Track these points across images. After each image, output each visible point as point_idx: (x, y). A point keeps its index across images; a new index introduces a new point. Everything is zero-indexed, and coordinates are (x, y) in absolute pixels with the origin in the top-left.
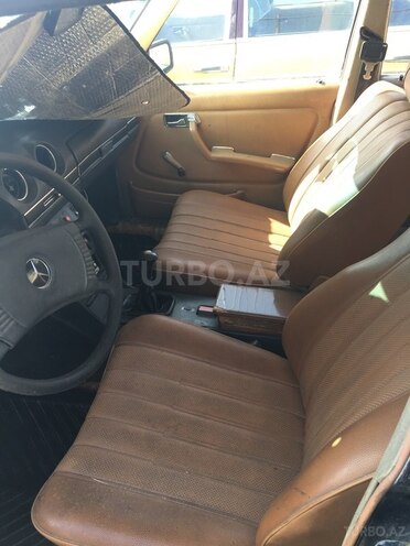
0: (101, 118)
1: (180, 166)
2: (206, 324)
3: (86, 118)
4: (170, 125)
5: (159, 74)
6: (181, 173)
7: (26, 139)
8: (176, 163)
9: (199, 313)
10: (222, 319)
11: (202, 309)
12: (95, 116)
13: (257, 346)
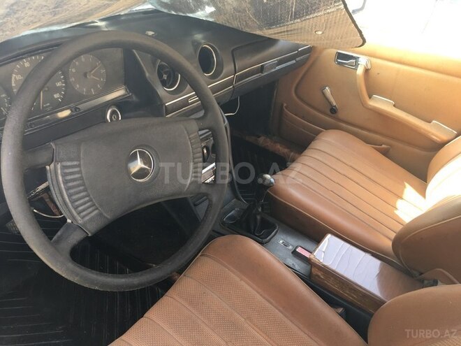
0: (273, 37)
1: (334, 104)
2: (297, 268)
3: (258, 32)
4: (339, 63)
5: (342, 6)
6: (333, 110)
7: (199, 37)
8: (332, 100)
9: (295, 253)
10: (315, 271)
11: (299, 250)
12: (267, 33)
13: (340, 315)
